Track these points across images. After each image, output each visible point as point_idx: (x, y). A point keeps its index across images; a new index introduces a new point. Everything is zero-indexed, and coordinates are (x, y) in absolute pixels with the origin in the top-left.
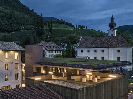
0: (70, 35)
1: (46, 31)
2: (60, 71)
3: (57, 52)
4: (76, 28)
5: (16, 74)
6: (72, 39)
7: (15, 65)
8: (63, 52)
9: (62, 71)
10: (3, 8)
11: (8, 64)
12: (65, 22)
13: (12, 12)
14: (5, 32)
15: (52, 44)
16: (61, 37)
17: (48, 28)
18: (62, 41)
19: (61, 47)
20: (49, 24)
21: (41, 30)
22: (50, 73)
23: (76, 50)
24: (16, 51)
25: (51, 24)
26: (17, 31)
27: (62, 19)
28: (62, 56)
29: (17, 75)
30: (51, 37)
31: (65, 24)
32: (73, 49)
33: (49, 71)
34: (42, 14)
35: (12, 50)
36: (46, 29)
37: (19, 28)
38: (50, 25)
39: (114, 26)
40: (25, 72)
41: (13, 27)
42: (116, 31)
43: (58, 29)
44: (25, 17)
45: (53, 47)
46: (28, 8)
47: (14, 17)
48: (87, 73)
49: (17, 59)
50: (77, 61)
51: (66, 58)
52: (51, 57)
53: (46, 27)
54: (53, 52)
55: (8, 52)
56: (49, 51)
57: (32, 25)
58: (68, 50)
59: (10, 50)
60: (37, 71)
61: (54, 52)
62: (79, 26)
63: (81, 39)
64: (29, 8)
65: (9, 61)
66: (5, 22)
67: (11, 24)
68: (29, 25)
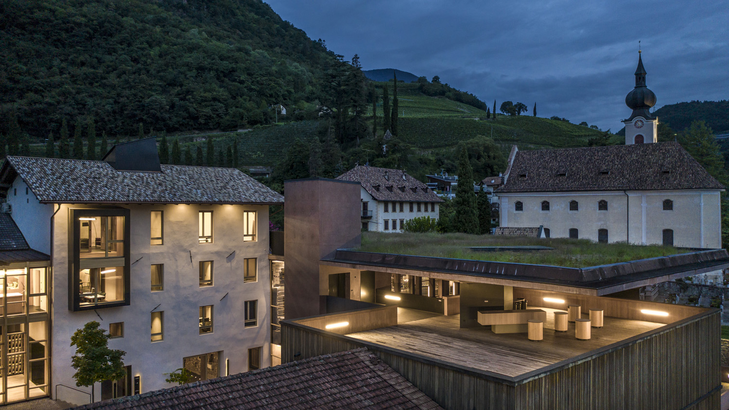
0: (471, 140)
1: (375, 124)
2: (433, 292)
3: (419, 210)
4: (492, 112)
5: (246, 303)
6: (479, 158)
7: (243, 265)
8: (444, 208)
9: (439, 289)
10: (205, 35)
11: (212, 262)
12: (450, 90)
13: (239, 50)
14: (211, 129)
15: (399, 178)
16: (436, 147)
17: (380, 113)
18: (439, 163)
19: (433, 189)
20: (386, 99)
21: (353, 119)
22: (388, 297)
23: (494, 199)
24: (248, 206)
25: (392, 97)
26: (259, 125)
27: (436, 79)
28: (439, 224)
29: (251, 308)
30: (394, 148)
31: (449, 97)
32: (483, 195)
33: (388, 289)
34: (356, 58)
35: (231, 203)
36: (374, 117)
37: (265, 114)
38: (391, 103)
39: (647, 103)
40: (286, 292)
41: (241, 110)
42: (656, 122)
43: (420, 116)
44: (292, 69)
45: (403, 189)
46: (301, 34)
47: (247, 69)
48: (547, 300)
49: (249, 239)
50: (502, 250)
51: (457, 234)
52: (394, 227)
53: (374, 110)
54: (401, 210)
55: (212, 212)
56: (386, 203)
57: (317, 101)
58: (462, 202)
59: (222, 203)
60: (334, 290)
61: (406, 208)
62: (506, 106)
63: (513, 158)
64: (308, 36)
65: (216, 249)
66: (209, 91)
67: (234, 98)
68: (308, 99)
